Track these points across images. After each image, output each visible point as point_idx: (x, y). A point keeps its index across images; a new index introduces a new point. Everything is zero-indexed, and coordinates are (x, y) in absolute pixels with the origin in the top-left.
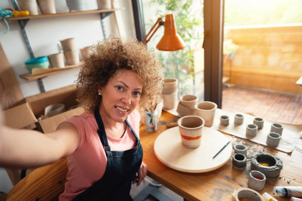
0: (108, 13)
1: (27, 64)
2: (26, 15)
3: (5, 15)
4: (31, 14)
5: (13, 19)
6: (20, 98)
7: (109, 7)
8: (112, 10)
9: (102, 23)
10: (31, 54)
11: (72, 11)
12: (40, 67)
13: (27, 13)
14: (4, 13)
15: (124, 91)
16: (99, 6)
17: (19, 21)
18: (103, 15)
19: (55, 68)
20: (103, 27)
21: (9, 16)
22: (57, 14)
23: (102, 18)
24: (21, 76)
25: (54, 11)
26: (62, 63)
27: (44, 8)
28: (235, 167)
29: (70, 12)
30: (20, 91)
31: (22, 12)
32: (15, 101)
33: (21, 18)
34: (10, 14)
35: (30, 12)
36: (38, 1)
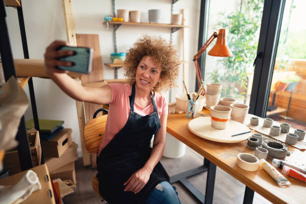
0: (178, 28)
1: (112, 55)
2: (120, 21)
3: (107, 20)
5: (112, 22)
6: (101, 79)
7: (179, 23)
8: (182, 26)
9: (171, 36)
10: (116, 50)
11: (152, 22)
12: (120, 59)
13: (122, 20)
14: (107, 18)
15: (145, 69)
16: (172, 22)
17: (114, 25)
18: (174, 30)
21: (110, 20)
22: (140, 23)
23: (172, 32)
24: (105, 64)
25: (138, 21)
27: (132, 18)
28: (248, 147)
29: (150, 23)
30: (102, 74)
31: (119, 19)
32: (98, 80)
33: (117, 23)
34: (111, 19)
35: (124, 19)
36: (130, 13)
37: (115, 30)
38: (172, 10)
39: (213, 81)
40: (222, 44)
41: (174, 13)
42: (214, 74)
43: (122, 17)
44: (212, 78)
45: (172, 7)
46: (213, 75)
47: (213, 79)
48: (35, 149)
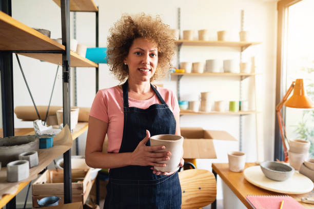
0: (246, 76)
2: (182, 73)
4: (185, 72)
7: (248, 71)
9: (240, 84)
10: (179, 98)
12: (181, 107)
13: (183, 71)
15: (142, 54)
17: (178, 76)
18: (243, 78)
19: (190, 111)
20: (241, 87)
22: (203, 73)
23: (242, 80)
25: (201, 71)
26: (196, 108)
27: (195, 69)
31: (181, 71)
35: (185, 71)
36: (193, 64)
37: (179, 80)
38: (241, 59)
39: (300, 135)
40: (301, 94)
41: (244, 61)
42: (300, 127)
43: (184, 69)
44: (298, 131)
45: (241, 55)
46: (298, 128)
47: (300, 133)
48: (83, 184)
